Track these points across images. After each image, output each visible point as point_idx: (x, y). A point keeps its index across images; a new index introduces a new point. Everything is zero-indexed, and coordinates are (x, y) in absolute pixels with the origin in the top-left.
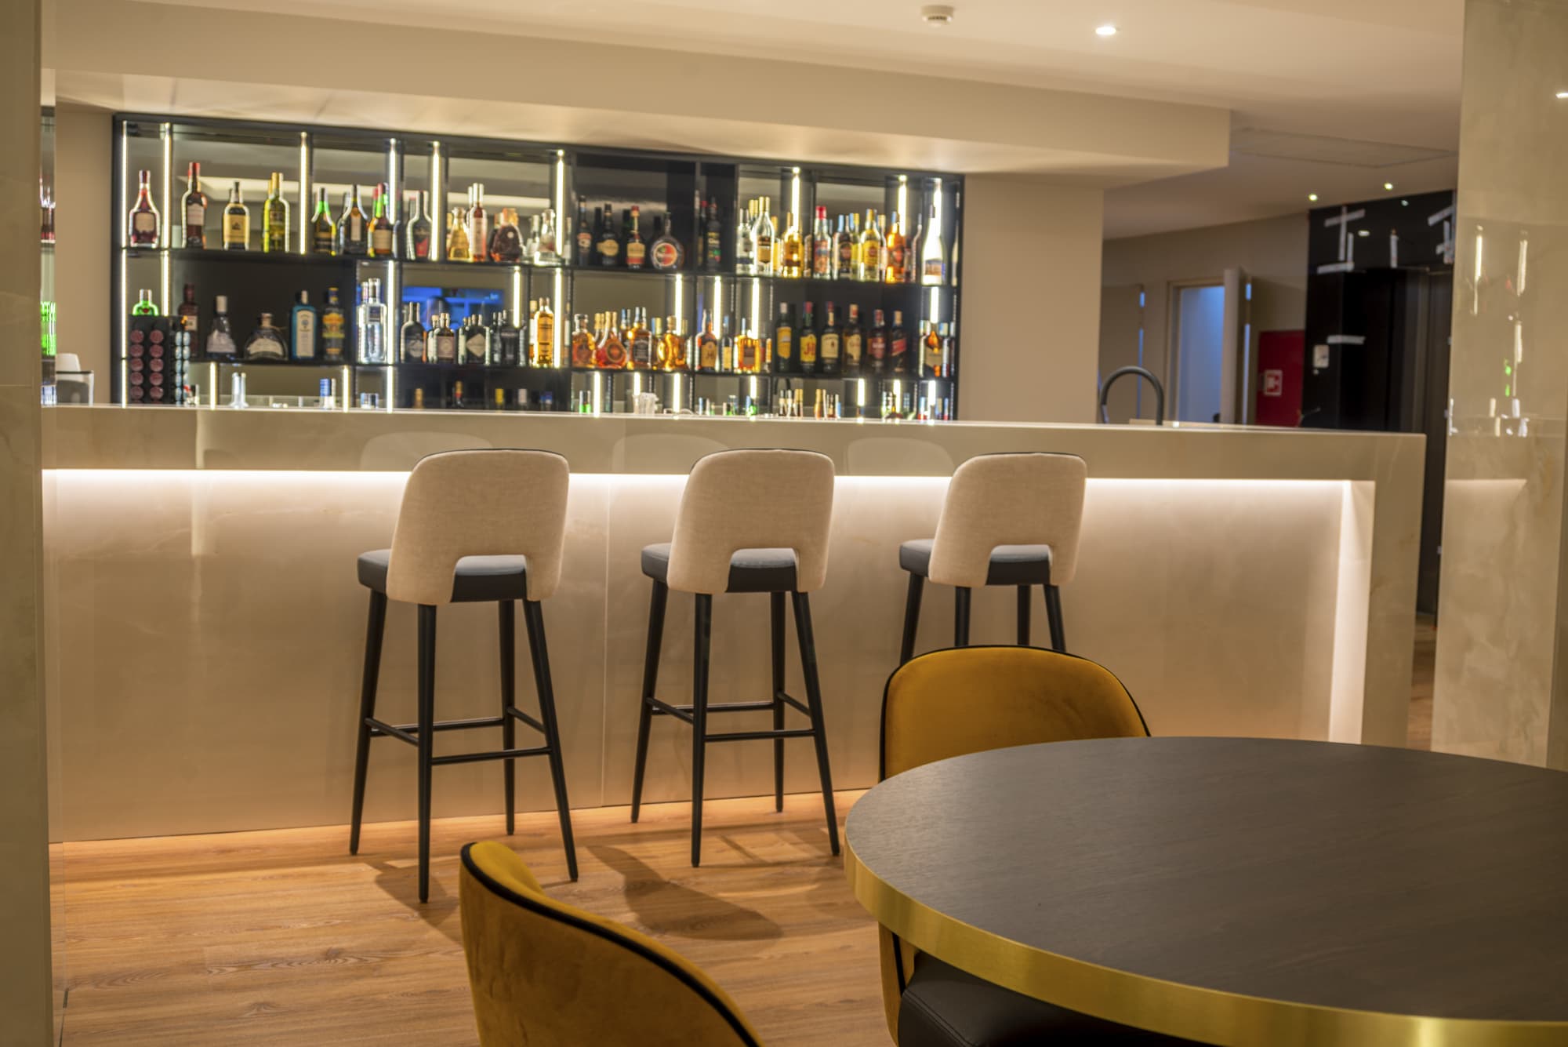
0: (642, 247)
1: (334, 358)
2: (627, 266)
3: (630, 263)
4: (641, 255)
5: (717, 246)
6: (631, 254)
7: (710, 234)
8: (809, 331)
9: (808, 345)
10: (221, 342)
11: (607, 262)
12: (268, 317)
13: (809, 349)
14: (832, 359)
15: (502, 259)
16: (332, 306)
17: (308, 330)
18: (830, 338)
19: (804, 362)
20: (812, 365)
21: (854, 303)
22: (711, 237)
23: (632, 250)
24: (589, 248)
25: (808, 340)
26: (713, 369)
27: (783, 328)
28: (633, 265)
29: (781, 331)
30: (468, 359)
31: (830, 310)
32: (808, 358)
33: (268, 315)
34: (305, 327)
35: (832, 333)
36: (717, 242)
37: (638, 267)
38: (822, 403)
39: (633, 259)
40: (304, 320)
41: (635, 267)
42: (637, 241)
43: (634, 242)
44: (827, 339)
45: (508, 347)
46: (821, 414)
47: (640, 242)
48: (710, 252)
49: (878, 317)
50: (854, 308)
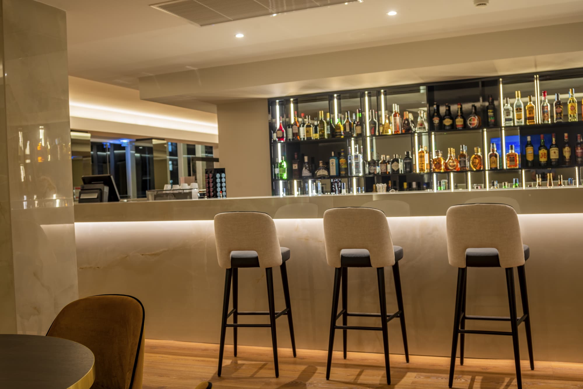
0: (462, 120)
1: (344, 175)
2: (456, 128)
3: (458, 127)
4: (462, 123)
5: (493, 116)
6: (457, 123)
7: (489, 111)
8: (542, 148)
9: (542, 154)
10: (306, 172)
11: (448, 128)
12: (321, 162)
13: (542, 156)
14: (555, 159)
15: (405, 132)
16: (342, 156)
17: (334, 166)
18: (553, 150)
19: (541, 162)
20: (545, 162)
21: (566, 133)
22: (490, 112)
23: (457, 122)
24: (438, 123)
25: (543, 152)
26: (496, 168)
27: (528, 147)
28: (459, 128)
29: (528, 149)
30: (393, 172)
31: (553, 137)
32: (543, 160)
33: (321, 161)
34: (333, 165)
35: (555, 147)
36: (492, 114)
37: (461, 128)
38: (550, 179)
39: (459, 125)
40: (333, 162)
41: (460, 128)
42: (459, 118)
43: (458, 118)
44: (552, 150)
45: (407, 166)
46: (550, 185)
47: (460, 118)
48: (489, 118)
49: (579, 138)
50: (566, 135)
